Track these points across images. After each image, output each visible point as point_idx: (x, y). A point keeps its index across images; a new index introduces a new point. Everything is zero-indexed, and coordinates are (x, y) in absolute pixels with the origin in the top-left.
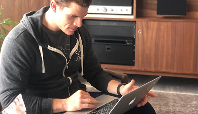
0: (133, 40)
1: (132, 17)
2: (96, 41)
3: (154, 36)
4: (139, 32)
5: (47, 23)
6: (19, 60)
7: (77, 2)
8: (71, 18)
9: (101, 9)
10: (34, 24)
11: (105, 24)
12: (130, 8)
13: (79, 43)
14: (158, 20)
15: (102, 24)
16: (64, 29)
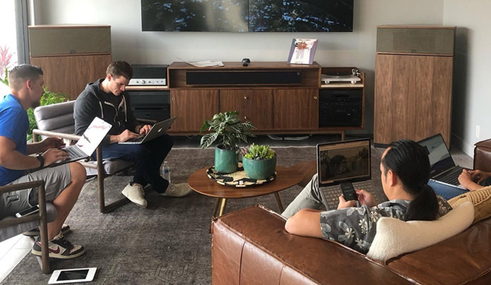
0: (168, 106)
1: (166, 87)
2: (136, 109)
3: (185, 102)
4: (173, 99)
5: (103, 88)
6: (87, 109)
7: (124, 76)
8: (120, 85)
9: (141, 81)
10: (96, 89)
11: (144, 93)
12: (164, 80)
13: (124, 100)
14: (188, 89)
15: (141, 94)
16: (114, 92)
